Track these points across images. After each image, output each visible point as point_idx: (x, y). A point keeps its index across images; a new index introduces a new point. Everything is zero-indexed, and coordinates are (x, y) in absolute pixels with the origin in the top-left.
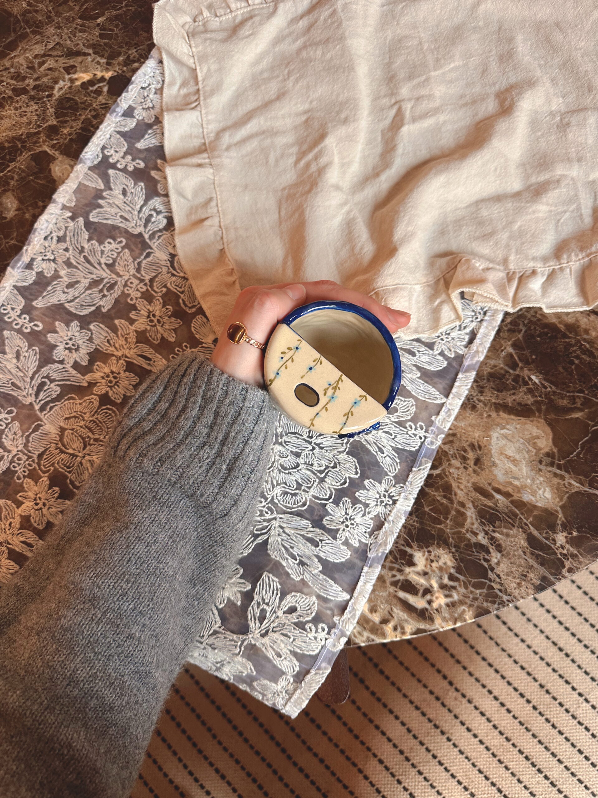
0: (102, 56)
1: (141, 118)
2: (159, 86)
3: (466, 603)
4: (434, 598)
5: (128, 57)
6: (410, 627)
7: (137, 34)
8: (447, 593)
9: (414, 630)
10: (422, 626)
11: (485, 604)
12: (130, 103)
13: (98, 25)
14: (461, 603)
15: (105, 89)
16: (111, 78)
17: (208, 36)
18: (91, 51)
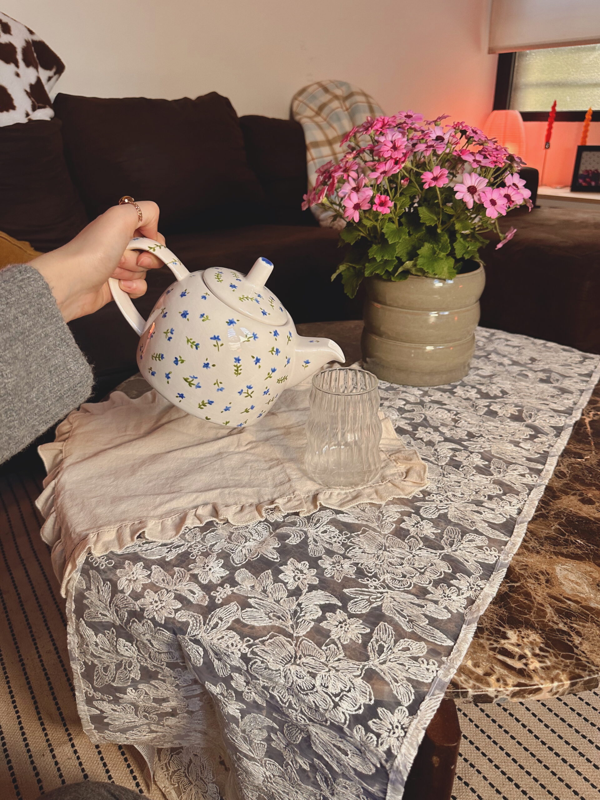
3: (559, 668)
4: (529, 662)
6: (511, 681)
8: (540, 659)
9: (515, 683)
10: (522, 681)
11: (577, 671)
14: (555, 668)
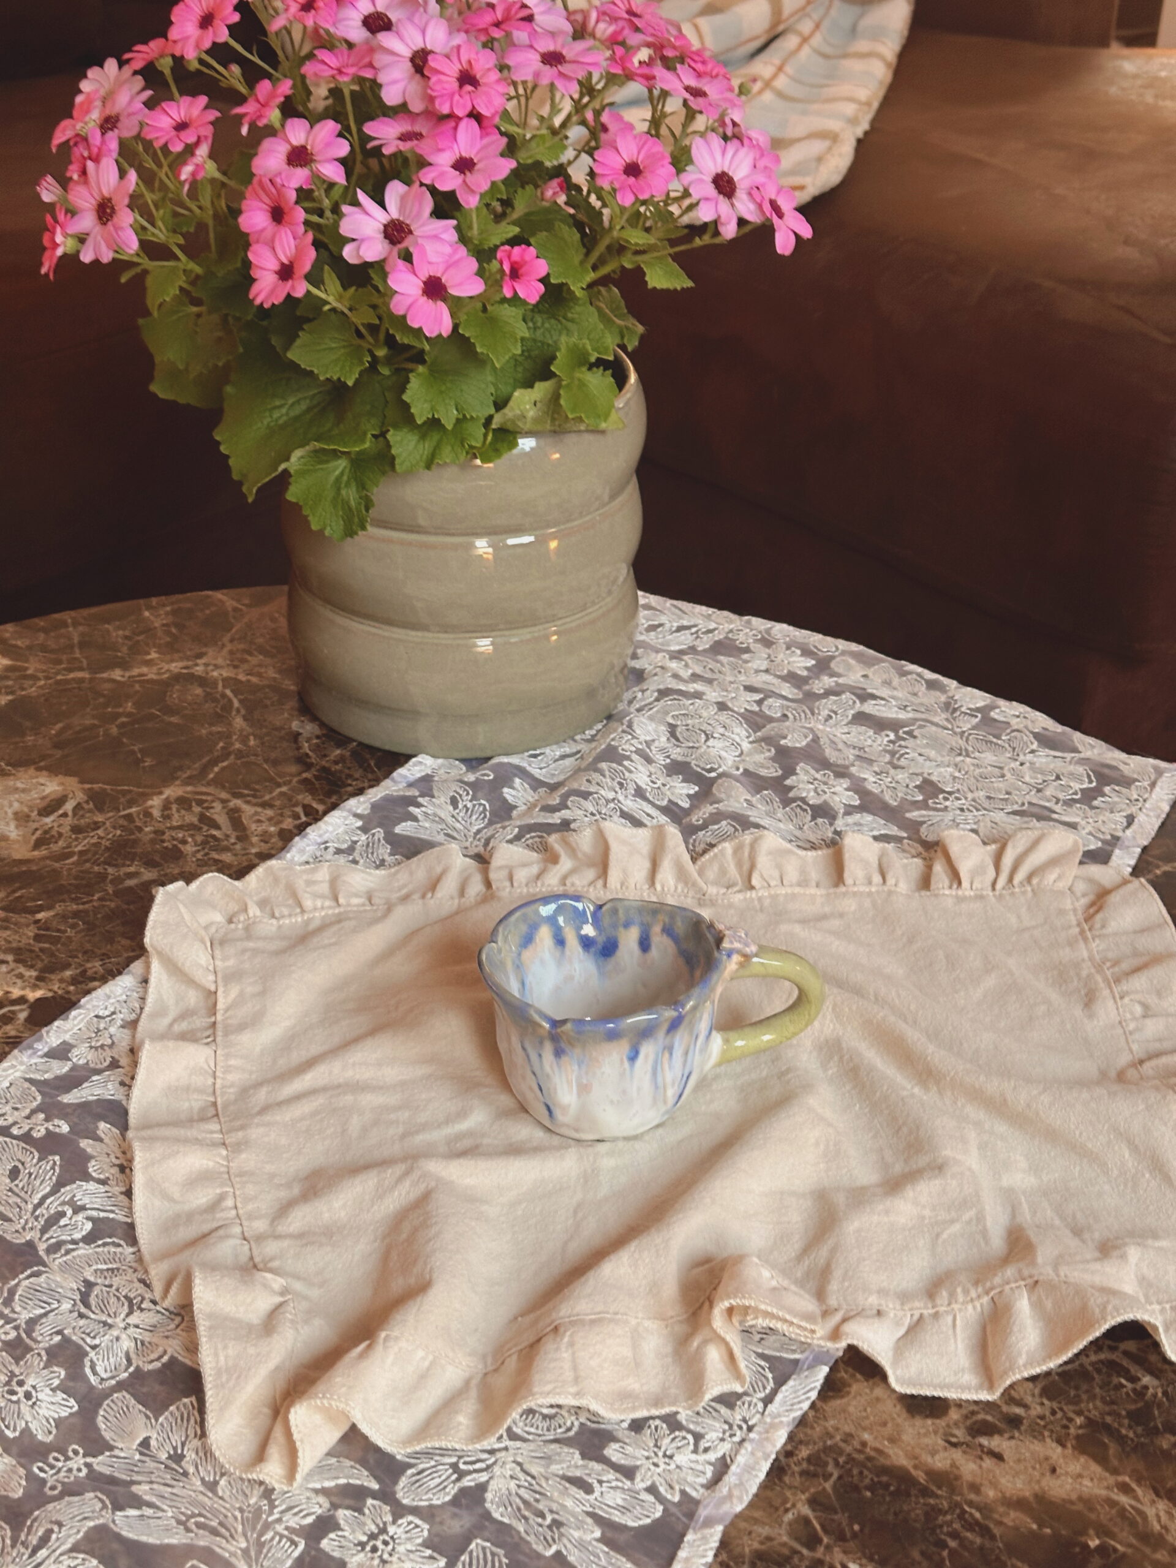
0: (32, 967)
1: (81, 1062)
2: (133, 1016)
5: (85, 971)
7: (111, 941)
12: (67, 1037)
13: (37, 922)
15: (23, 1016)
16: (38, 1000)
17: (251, 945)
18: (10, 958)
